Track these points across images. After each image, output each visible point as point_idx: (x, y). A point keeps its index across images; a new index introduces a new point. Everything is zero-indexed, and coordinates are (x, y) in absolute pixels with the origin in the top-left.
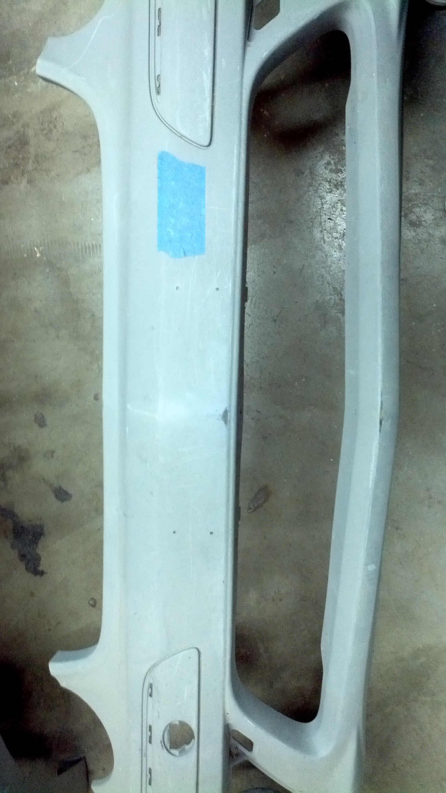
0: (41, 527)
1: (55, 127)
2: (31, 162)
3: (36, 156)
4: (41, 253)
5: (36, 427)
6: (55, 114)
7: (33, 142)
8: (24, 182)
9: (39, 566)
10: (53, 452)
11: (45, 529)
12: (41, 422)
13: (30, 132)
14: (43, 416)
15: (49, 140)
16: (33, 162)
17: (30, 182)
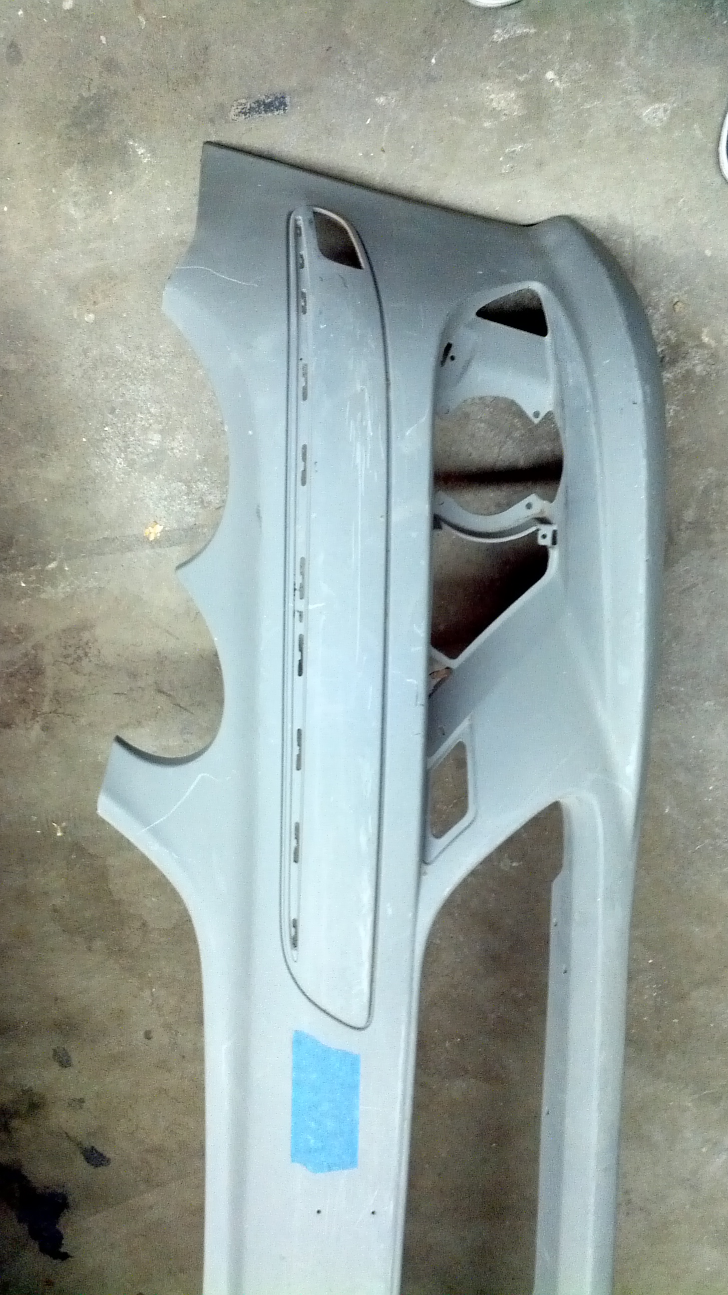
0: (64, 1198)
1: (86, 654)
2: (47, 699)
3: (57, 692)
4: (64, 830)
5: (56, 1066)
6: (86, 636)
7: (50, 671)
8: (37, 727)
9: (61, 1248)
10: (82, 1101)
11: (70, 1198)
12: (64, 1061)
13: (46, 658)
14: (67, 1054)
15: (77, 673)
16: (51, 701)
17: (45, 728)
